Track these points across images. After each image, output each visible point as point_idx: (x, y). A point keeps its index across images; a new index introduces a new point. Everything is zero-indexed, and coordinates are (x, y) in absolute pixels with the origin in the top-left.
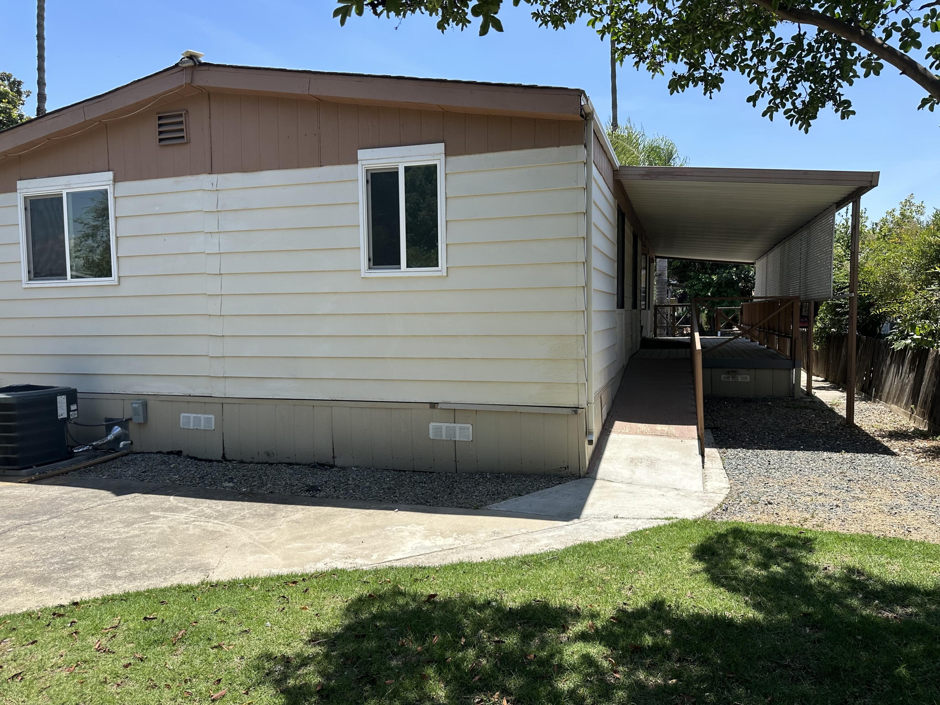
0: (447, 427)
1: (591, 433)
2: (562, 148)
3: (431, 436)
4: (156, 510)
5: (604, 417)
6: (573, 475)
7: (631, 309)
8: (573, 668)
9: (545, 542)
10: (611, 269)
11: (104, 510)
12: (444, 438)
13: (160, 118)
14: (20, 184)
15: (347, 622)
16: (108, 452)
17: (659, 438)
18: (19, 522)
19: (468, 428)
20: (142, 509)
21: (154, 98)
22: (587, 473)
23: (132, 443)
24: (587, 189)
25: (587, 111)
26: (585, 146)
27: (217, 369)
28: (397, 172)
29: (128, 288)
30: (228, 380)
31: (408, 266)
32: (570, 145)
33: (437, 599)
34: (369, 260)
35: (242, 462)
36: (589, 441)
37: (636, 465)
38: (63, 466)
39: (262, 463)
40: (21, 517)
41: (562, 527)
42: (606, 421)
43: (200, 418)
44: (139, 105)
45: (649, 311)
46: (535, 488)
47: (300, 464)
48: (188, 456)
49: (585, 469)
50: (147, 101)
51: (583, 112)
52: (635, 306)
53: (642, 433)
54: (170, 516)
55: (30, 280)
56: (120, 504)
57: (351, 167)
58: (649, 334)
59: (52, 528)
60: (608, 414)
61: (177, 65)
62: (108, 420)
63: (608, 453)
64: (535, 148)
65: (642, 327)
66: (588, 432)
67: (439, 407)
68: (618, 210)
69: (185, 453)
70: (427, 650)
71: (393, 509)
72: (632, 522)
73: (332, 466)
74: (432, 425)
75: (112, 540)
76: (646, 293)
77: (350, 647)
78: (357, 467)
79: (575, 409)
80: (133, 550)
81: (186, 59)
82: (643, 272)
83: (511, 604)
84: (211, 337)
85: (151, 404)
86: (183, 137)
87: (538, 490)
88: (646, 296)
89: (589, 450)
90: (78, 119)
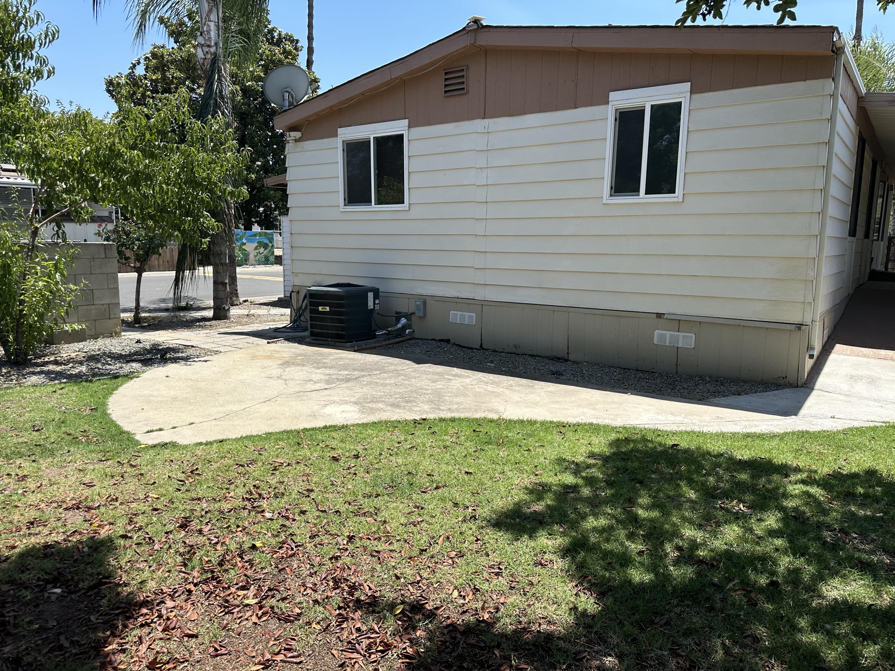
0: (671, 335)
1: (813, 349)
2: (808, 82)
3: (655, 342)
4: (448, 375)
5: (825, 339)
6: (791, 385)
7: (862, 238)
8: (795, 496)
9: (765, 427)
10: (847, 197)
11: (412, 371)
12: (667, 344)
13: (446, 73)
14: (340, 131)
15: (612, 451)
16: (397, 336)
17: (883, 361)
18: (363, 373)
19: (691, 337)
20: (438, 374)
21: (444, 57)
22: (805, 384)
23: (414, 331)
24: (832, 120)
25: (838, 45)
26: (833, 79)
27: (479, 277)
28: (644, 110)
29: (416, 212)
30: (487, 287)
31: (646, 193)
32: (817, 79)
33: (679, 448)
34: (611, 188)
35: (495, 351)
36: (810, 355)
37: (855, 381)
38: (371, 342)
39: (511, 353)
40: (362, 370)
41: (780, 420)
42: (826, 342)
43: (464, 315)
44: (432, 64)
45: (882, 243)
46: (754, 391)
47: (540, 357)
48: (454, 344)
49: (803, 381)
50: (438, 60)
51: (834, 48)
52: (867, 235)
53: (864, 356)
54: (460, 380)
55: (345, 205)
56: (422, 369)
57: (602, 108)
58: (879, 267)
59: (385, 379)
60: (829, 337)
61: (464, 29)
62: (397, 313)
63: (827, 368)
64: (780, 83)
65: (872, 259)
66: (810, 347)
67: (665, 317)
68: (859, 137)
69: (452, 341)
70: (677, 473)
71: (627, 393)
72: (848, 422)
73: (566, 360)
74: (657, 332)
75: (428, 390)
76: (880, 225)
77: (619, 464)
78: (588, 362)
79: (799, 326)
80: (444, 396)
81: (472, 23)
82: (880, 200)
83: (739, 457)
84: (477, 253)
85: (428, 302)
86: (464, 88)
87: (756, 392)
88: (879, 228)
89: (809, 363)
90: (386, 77)
